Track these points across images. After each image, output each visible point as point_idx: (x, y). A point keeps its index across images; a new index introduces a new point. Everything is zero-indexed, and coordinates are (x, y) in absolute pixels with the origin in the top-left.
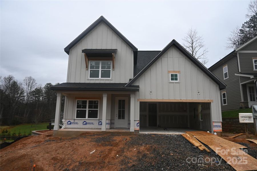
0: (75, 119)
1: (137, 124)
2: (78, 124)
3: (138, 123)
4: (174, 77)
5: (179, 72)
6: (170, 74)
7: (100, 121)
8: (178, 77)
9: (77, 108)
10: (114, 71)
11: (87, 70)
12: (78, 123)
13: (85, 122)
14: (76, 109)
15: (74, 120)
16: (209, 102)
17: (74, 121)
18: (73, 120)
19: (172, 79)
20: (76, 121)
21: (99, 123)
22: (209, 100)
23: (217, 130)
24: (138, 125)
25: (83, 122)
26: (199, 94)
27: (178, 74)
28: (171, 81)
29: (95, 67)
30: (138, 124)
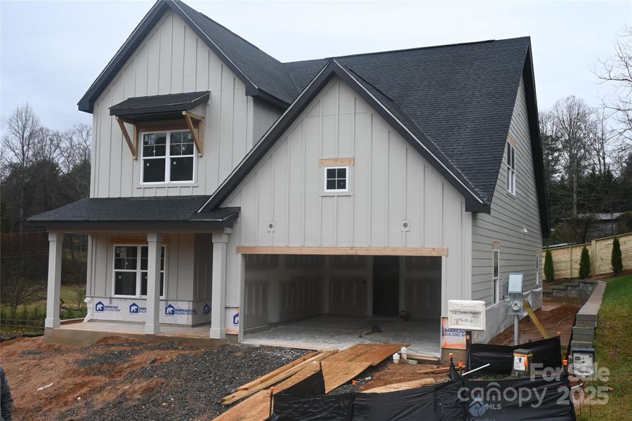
0: (113, 297)
1: (235, 317)
2: (119, 310)
3: (237, 315)
4: (336, 179)
5: (352, 161)
6: (326, 169)
7: (169, 303)
8: (347, 179)
9: (115, 268)
10: (201, 160)
11: (135, 160)
12: (119, 308)
13: (134, 305)
14: (114, 270)
15: (111, 298)
16: (435, 254)
17: (111, 303)
18: (108, 300)
19: (331, 185)
20: (115, 303)
21: (166, 309)
22: (434, 249)
23: (453, 345)
24: (236, 322)
25: (131, 306)
26: (407, 229)
27: (347, 168)
28: (326, 190)
29: (154, 151)
30: (237, 319)
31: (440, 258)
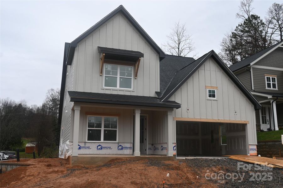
0: (87, 141)
2: (90, 149)
4: (212, 94)
5: (217, 88)
7: (120, 144)
8: (216, 94)
10: (136, 80)
11: (101, 75)
12: (90, 148)
13: (100, 145)
14: (88, 128)
15: (85, 143)
16: (245, 123)
17: (85, 145)
19: (210, 96)
20: (87, 145)
21: (118, 147)
22: (245, 121)
25: (98, 147)
26: (236, 114)
27: (215, 90)
28: (208, 98)
29: (111, 73)
31: (246, 124)
